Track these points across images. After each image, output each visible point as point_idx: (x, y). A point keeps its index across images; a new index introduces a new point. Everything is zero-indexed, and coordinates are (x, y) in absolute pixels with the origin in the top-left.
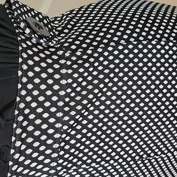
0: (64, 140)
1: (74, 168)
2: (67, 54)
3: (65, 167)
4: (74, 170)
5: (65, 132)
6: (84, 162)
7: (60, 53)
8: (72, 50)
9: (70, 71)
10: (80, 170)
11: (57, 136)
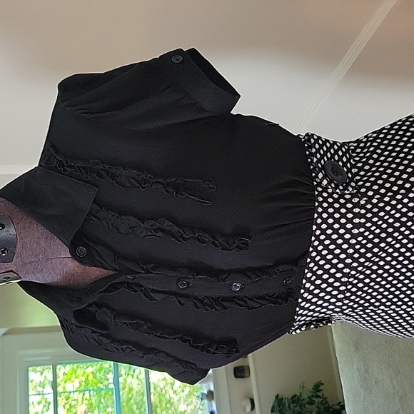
0: (351, 283)
1: (361, 308)
2: (363, 202)
3: (351, 307)
4: (361, 310)
5: (353, 276)
6: (372, 304)
7: (356, 200)
8: (368, 197)
9: (363, 221)
10: (367, 311)
11: (344, 280)
